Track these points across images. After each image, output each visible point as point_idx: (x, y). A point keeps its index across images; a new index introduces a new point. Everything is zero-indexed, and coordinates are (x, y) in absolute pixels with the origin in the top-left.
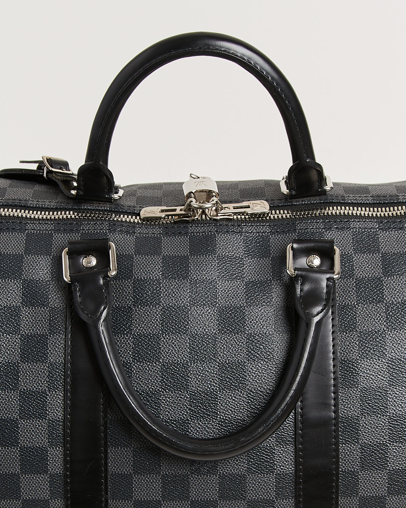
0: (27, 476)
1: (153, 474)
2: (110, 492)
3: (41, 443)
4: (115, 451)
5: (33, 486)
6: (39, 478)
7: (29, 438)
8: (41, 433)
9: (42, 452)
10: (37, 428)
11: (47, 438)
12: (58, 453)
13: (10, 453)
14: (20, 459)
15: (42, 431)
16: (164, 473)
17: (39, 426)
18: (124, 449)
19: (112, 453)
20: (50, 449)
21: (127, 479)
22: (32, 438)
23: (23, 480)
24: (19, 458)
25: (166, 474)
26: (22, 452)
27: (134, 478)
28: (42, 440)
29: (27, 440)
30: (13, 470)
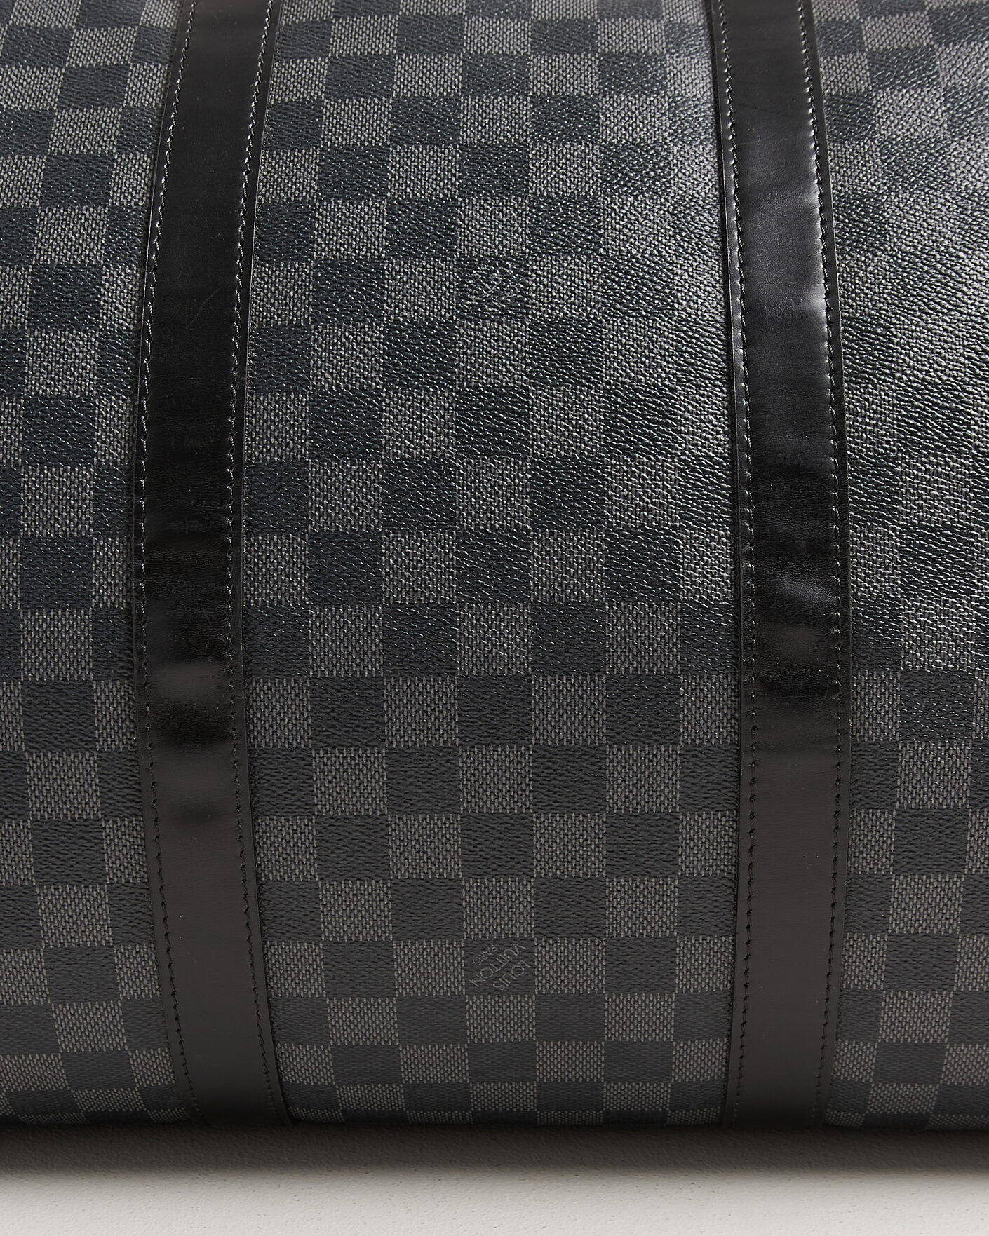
0: (43, 335)
1: (364, 321)
2: (252, 374)
3: (88, 256)
4: (270, 272)
5: (58, 362)
6: (73, 339)
7: (58, 245)
8: (89, 235)
9: (89, 276)
10: (82, 225)
11: (102, 245)
12: (126, 280)
13: (7, 279)
14: (31, 292)
15: (94, 229)
16: (390, 319)
17: (87, 220)
18: (293, 266)
19: (262, 278)
20: (110, 269)
21: (296, 336)
22: (67, 245)
23: (33, 345)
24: (29, 289)
25: (396, 321)
26: (39, 277)
27: (314, 335)
28: (92, 250)
29: (54, 250)
30: (10, 319)
